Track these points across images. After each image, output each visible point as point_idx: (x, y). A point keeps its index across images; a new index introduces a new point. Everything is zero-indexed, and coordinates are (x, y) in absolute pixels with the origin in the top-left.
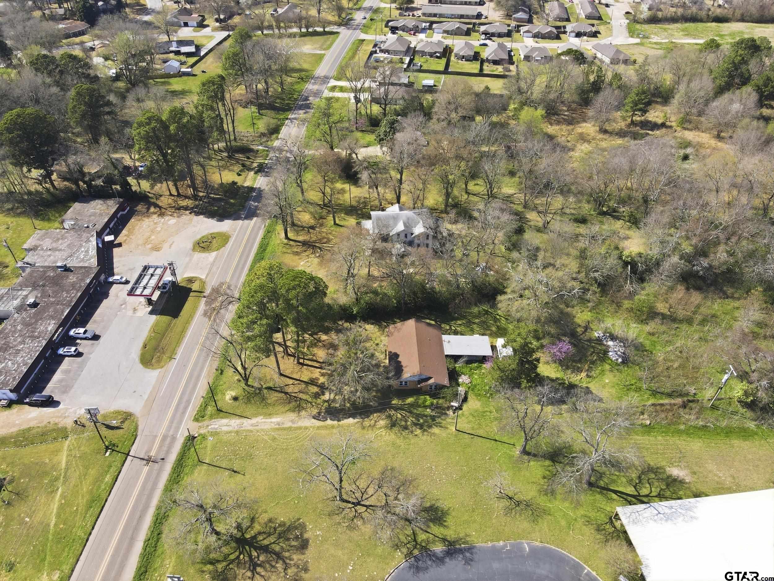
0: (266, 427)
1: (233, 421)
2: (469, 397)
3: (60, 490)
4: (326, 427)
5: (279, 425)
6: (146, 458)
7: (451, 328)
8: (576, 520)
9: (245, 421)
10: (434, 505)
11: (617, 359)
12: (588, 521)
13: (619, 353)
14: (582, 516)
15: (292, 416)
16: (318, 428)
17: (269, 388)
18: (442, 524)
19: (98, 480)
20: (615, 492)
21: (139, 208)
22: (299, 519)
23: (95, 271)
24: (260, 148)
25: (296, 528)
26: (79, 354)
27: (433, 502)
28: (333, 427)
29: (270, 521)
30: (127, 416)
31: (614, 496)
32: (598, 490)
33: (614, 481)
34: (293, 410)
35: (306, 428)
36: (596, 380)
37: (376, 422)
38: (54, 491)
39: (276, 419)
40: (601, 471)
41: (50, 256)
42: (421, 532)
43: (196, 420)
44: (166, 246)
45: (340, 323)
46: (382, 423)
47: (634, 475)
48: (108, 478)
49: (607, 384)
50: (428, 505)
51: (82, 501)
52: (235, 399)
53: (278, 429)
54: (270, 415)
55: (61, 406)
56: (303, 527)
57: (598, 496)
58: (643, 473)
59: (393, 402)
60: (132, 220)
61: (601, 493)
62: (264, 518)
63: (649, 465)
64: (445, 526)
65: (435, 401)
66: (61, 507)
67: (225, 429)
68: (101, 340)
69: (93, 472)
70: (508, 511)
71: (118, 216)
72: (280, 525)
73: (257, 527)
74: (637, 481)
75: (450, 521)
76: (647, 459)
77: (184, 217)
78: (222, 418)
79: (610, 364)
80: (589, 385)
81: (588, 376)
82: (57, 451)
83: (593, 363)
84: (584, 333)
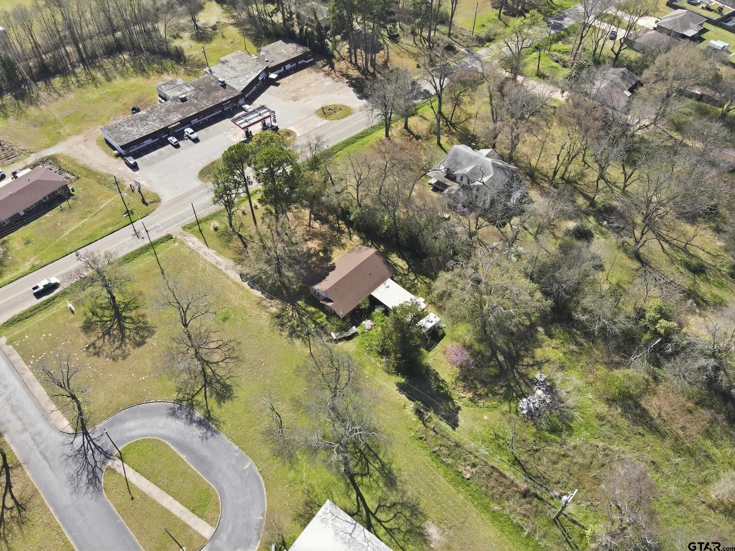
0: (209, 259)
1: (200, 243)
2: (355, 339)
3: (86, 220)
4: (239, 285)
5: (217, 263)
6: (137, 231)
7: (414, 280)
8: (302, 482)
9: (204, 246)
10: (232, 386)
11: (522, 409)
12: (308, 492)
13: (531, 405)
14: (311, 484)
15: (231, 263)
16: (235, 283)
17: (240, 236)
18: (220, 402)
19: (105, 227)
20: (359, 494)
21: (320, 63)
22: (156, 327)
23: (236, 94)
24: (463, 50)
25: (149, 331)
26: (177, 146)
27: (233, 384)
28: (243, 288)
29: (143, 316)
30: (157, 201)
31: (354, 496)
32: (349, 481)
33: (369, 488)
34: (235, 260)
35: (228, 278)
36: (477, 409)
37: (271, 306)
38: (83, 218)
39: (220, 259)
40: (371, 472)
41: (226, 71)
42: (203, 395)
43: (184, 228)
44: (302, 100)
45: (340, 222)
46: (274, 310)
47: (393, 497)
48: (110, 229)
49: (482, 420)
50: (228, 382)
51: (87, 232)
52: (216, 229)
53: (212, 265)
54: (220, 253)
55: (137, 173)
56: (152, 333)
57: (342, 484)
58: (403, 504)
59: (300, 302)
60: (305, 70)
61: (347, 485)
62: (142, 311)
63: (418, 504)
64: (220, 405)
65: (326, 322)
66: (78, 229)
67: (190, 244)
68: (198, 144)
69: (109, 220)
70: (269, 433)
71: (299, 63)
72: (144, 323)
73: (133, 314)
74: (388, 505)
75: (228, 404)
76: (422, 498)
77: (340, 84)
78: (196, 236)
79: (510, 408)
80: (463, 408)
81: (471, 400)
82: (107, 197)
83: (495, 394)
84: (528, 365)
